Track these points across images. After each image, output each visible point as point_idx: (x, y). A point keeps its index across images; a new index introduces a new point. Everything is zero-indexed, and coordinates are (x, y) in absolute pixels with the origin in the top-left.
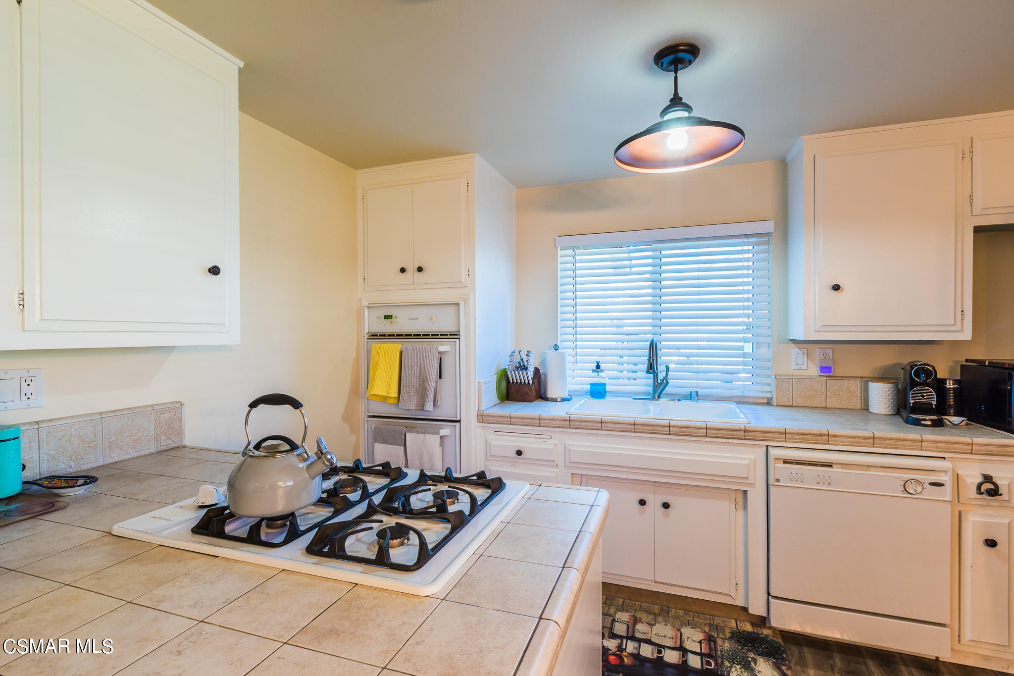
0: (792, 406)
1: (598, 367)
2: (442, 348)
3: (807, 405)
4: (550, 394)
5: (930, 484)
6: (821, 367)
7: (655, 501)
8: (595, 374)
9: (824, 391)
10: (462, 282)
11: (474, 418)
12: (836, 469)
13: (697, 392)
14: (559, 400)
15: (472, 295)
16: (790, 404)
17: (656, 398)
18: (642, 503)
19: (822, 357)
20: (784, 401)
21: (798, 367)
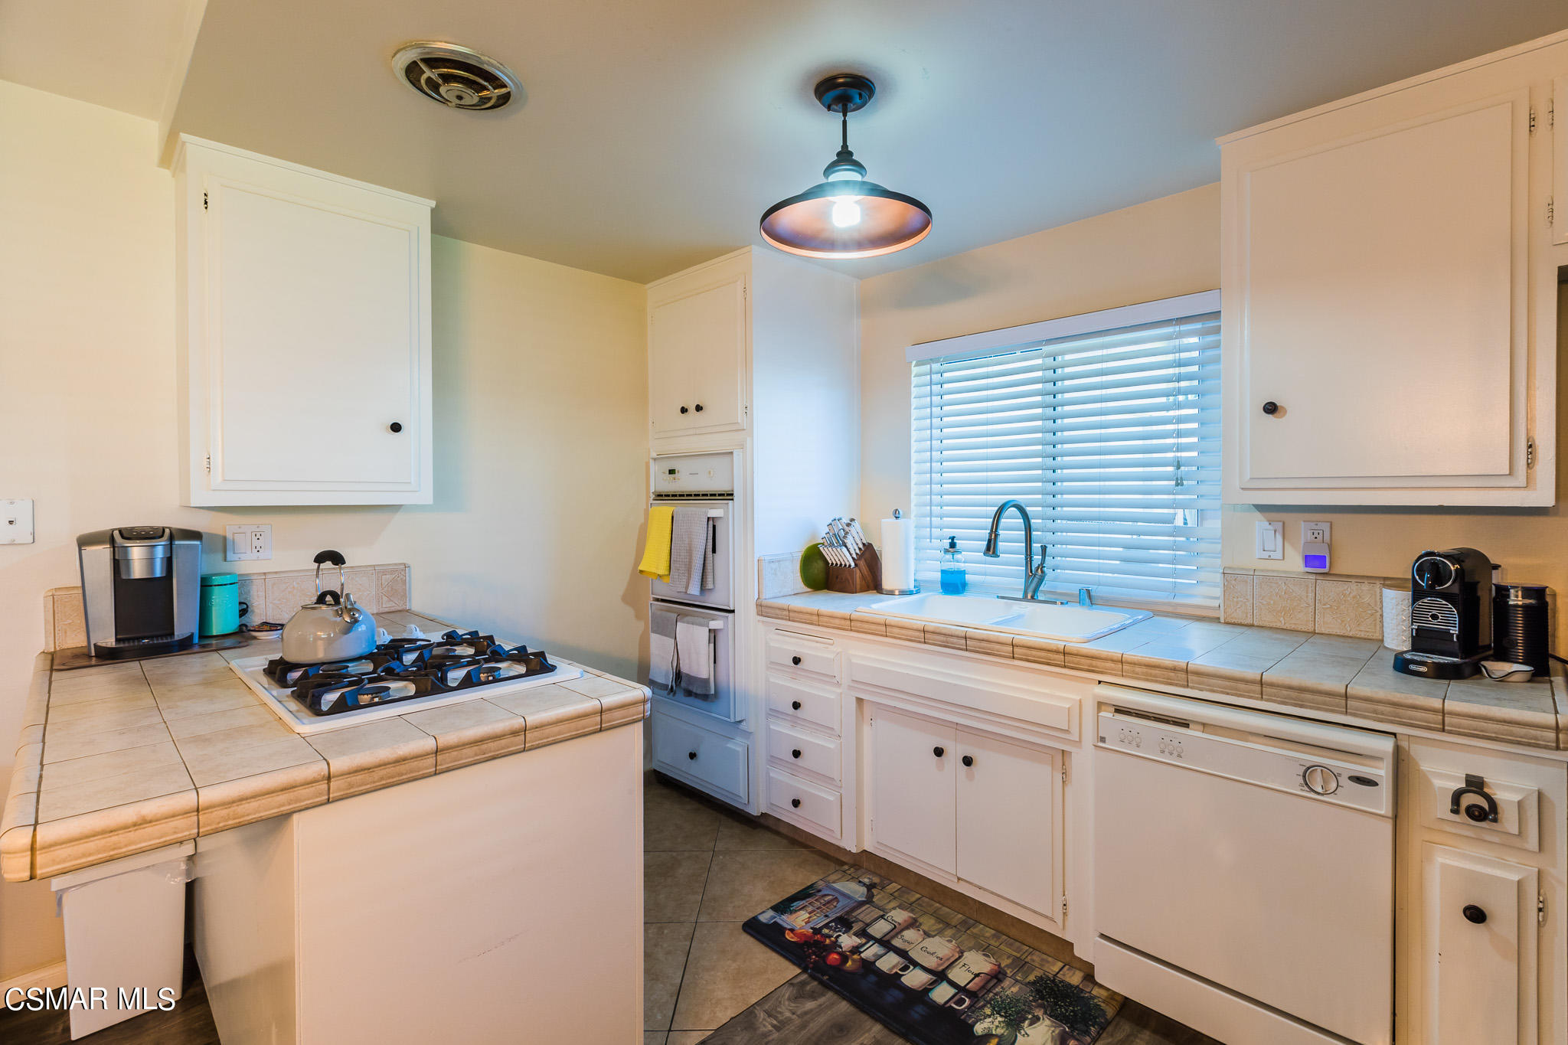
0: (1251, 626)
1: (953, 545)
2: (713, 513)
3: (1279, 625)
4: (887, 583)
5: (1351, 778)
6: (1307, 557)
7: (955, 751)
8: (949, 556)
9: (1311, 601)
10: (737, 423)
11: (753, 609)
12: (1193, 732)
13: (1088, 591)
14: (897, 593)
15: (748, 439)
16: (1249, 621)
17: (1029, 597)
18: (939, 752)
19: (1310, 537)
20: (1238, 616)
21: (1266, 555)
